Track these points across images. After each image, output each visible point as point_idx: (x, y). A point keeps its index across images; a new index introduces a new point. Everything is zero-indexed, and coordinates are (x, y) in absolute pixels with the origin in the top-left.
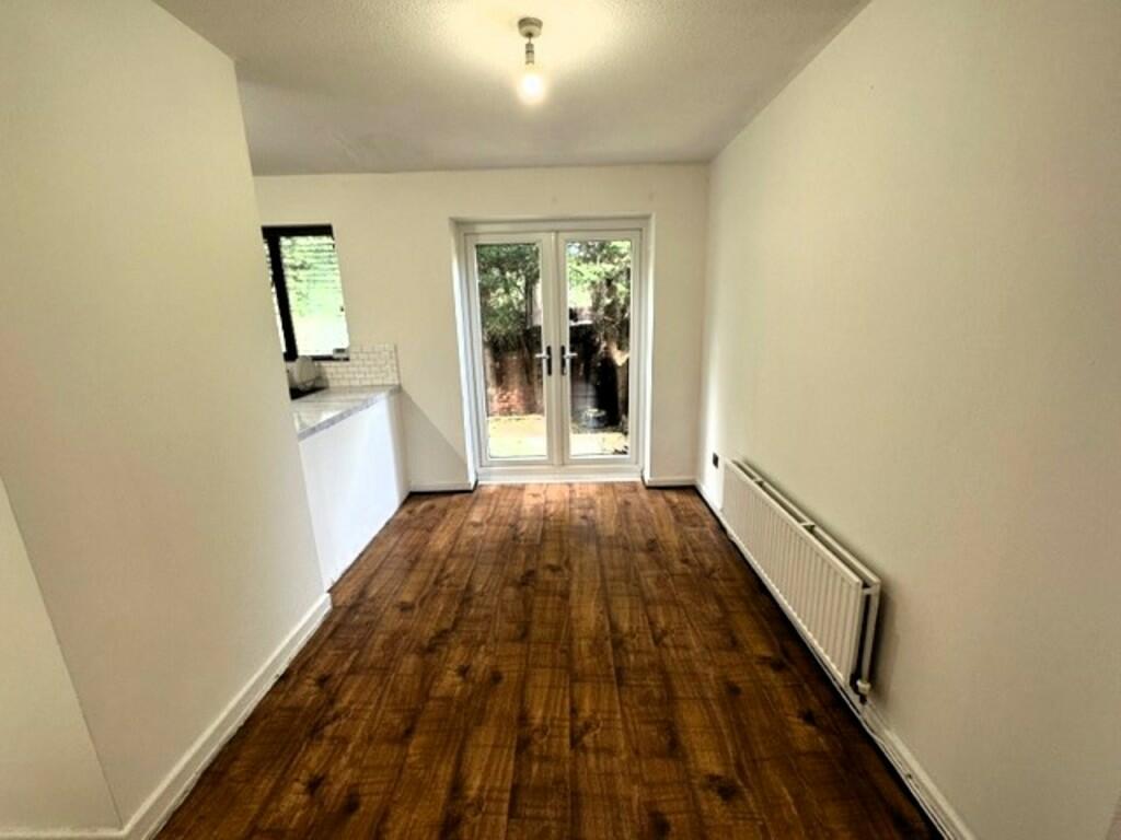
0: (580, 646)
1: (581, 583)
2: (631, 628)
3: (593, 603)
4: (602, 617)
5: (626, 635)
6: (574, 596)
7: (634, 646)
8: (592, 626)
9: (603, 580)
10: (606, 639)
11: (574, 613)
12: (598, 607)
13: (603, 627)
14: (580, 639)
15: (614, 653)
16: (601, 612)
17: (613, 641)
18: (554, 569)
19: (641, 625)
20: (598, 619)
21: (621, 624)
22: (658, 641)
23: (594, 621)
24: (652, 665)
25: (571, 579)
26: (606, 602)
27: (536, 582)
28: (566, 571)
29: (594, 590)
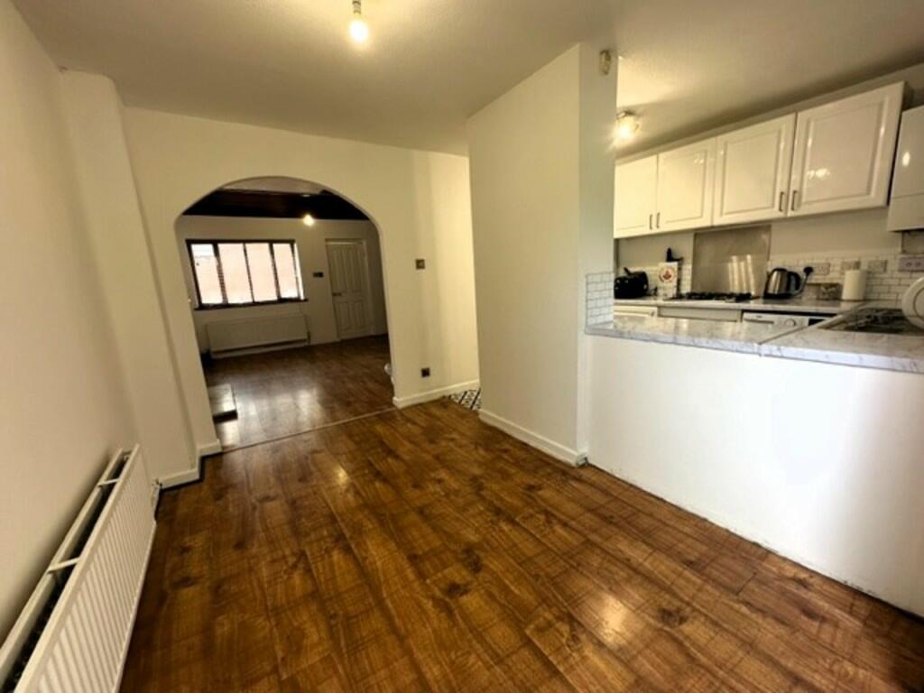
0: (372, 523)
1: (406, 584)
2: (330, 556)
3: (379, 564)
4: (364, 554)
5: (333, 549)
6: (405, 564)
7: (325, 542)
8: (369, 543)
9: (380, 602)
10: (351, 538)
11: (392, 545)
12: (371, 563)
13: (358, 545)
14: (375, 528)
15: (341, 530)
16: (365, 558)
17: (345, 538)
18: (454, 589)
19: (319, 564)
20: (366, 551)
21: (341, 556)
22: (303, 554)
23: (370, 547)
24: (307, 534)
25: (424, 583)
26: (365, 574)
27: (458, 560)
28: (438, 593)
29: (386, 581)
